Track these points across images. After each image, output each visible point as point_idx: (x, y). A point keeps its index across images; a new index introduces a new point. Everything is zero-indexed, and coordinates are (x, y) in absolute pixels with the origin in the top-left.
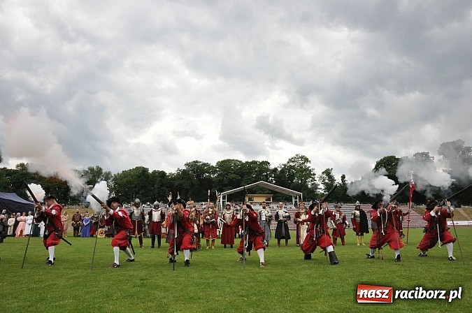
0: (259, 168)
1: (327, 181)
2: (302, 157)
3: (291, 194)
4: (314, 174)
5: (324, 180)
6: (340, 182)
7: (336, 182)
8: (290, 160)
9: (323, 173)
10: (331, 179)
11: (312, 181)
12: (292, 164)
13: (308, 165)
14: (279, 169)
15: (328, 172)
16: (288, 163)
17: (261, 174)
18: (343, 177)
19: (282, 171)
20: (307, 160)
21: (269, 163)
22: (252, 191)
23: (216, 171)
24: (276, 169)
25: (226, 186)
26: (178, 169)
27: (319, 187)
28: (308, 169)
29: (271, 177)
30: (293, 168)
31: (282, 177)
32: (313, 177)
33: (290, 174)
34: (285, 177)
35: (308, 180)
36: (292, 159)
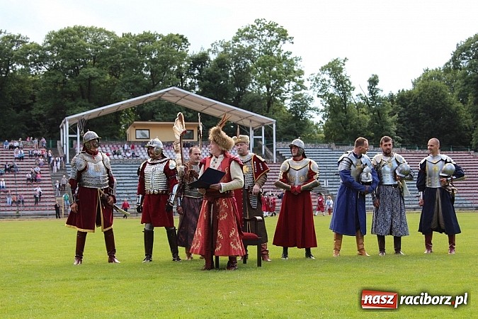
0: (161, 52)
1: (331, 90)
2: (271, 27)
3: (246, 123)
5: (325, 86)
6: (366, 93)
7: (354, 93)
8: (241, 34)
9: (322, 69)
10: (343, 85)
11: (295, 89)
12: (245, 44)
13: (285, 47)
14: (213, 57)
15: (334, 68)
16: (236, 40)
17: (165, 69)
18: (373, 82)
19: (221, 63)
20: (283, 35)
21: (185, 40)
22: (145, 114)
23: (43, 59)
24: (201, 60)
25: (73, 97)
27: (312, 105)
28: (285, 58)
29: (190, 74)
30: (247, 53)
31: (219, 78)
32: (297, 78)
33: (238, 71)
34: (227, 76)
35: (286, 85)
36: (247, 30)
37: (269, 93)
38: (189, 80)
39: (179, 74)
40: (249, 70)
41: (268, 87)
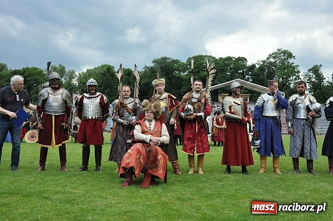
0: (235, 64)
2: (285, 52)
4: (299, 72)
5: (310, 78)
8: (270, 56)
9: (309, 70)
11: (295, 79)
12: (272, 60)
13: (291, 61)
14: (257, 66)
16: (268, 59)
17: (236, 72)
19: (261, 68)
20: (290, 55)
21: (246, 60)
23: (186, 68)
24: (253, 66)
26: (146, 67)
28: (291, 66)
29: (248, 74)
30: (273, 64)
31: (260, 75)
32: (297, 74)
33: (269, 72)
34: (264, 74)
35: (291, 78)
36: (273, 54)
37: (283, 81)
38: (247, 76)
39: (242, 74)
40: (274, 71)
41: (283, 79)
